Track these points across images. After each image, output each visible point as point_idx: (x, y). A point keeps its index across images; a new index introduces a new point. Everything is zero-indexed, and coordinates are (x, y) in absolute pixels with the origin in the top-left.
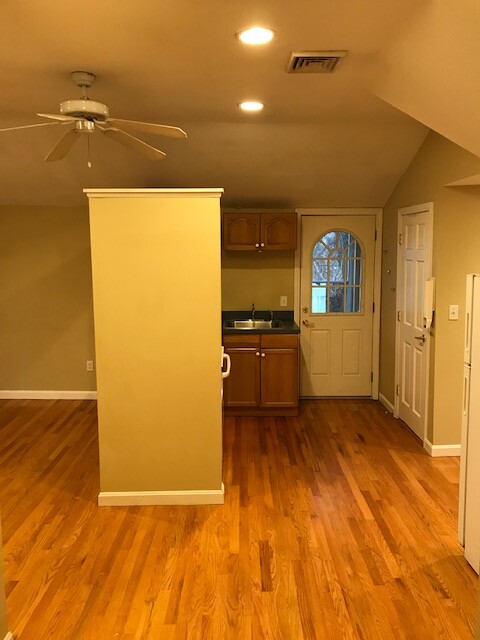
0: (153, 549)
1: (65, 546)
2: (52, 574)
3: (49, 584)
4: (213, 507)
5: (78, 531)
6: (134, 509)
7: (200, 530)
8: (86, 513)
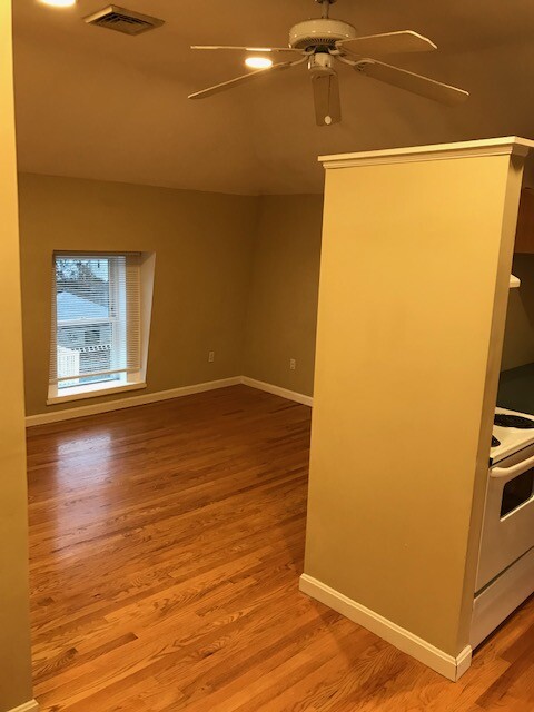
0: (291, 691)
1: (216, 623)
2: (170, 649)
3: (155, 660)
4: (433, 676)
5: (245, 611)
6: (331, 616)
7: (378, 704)
8: (278, 592)
